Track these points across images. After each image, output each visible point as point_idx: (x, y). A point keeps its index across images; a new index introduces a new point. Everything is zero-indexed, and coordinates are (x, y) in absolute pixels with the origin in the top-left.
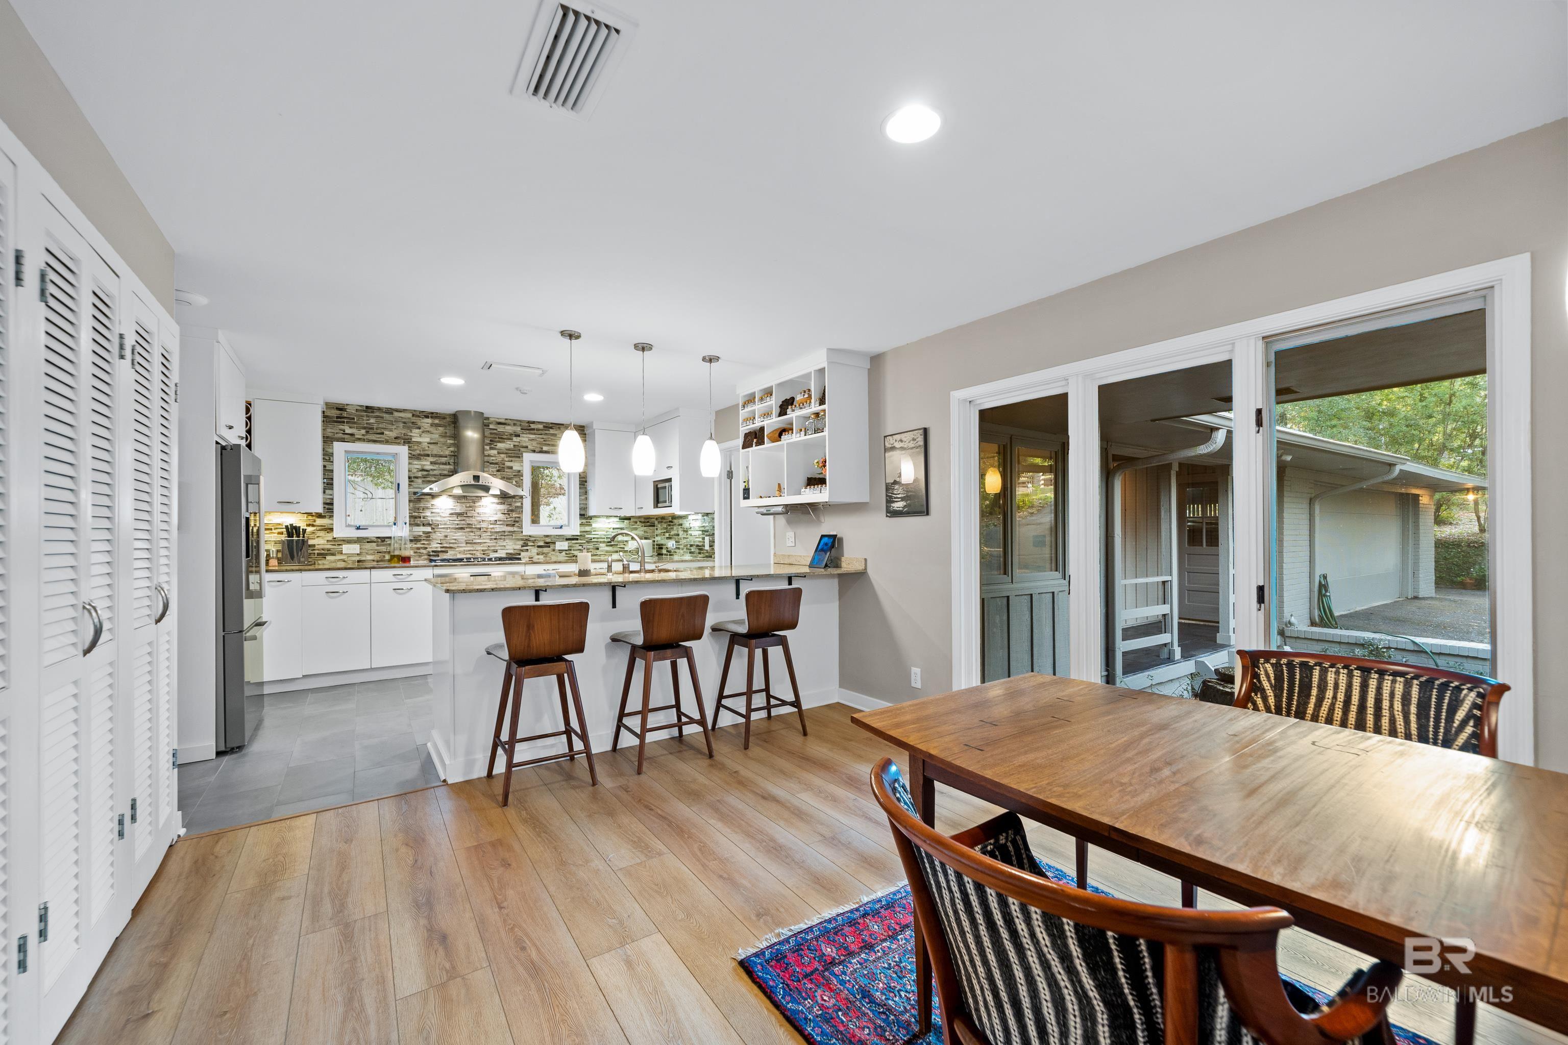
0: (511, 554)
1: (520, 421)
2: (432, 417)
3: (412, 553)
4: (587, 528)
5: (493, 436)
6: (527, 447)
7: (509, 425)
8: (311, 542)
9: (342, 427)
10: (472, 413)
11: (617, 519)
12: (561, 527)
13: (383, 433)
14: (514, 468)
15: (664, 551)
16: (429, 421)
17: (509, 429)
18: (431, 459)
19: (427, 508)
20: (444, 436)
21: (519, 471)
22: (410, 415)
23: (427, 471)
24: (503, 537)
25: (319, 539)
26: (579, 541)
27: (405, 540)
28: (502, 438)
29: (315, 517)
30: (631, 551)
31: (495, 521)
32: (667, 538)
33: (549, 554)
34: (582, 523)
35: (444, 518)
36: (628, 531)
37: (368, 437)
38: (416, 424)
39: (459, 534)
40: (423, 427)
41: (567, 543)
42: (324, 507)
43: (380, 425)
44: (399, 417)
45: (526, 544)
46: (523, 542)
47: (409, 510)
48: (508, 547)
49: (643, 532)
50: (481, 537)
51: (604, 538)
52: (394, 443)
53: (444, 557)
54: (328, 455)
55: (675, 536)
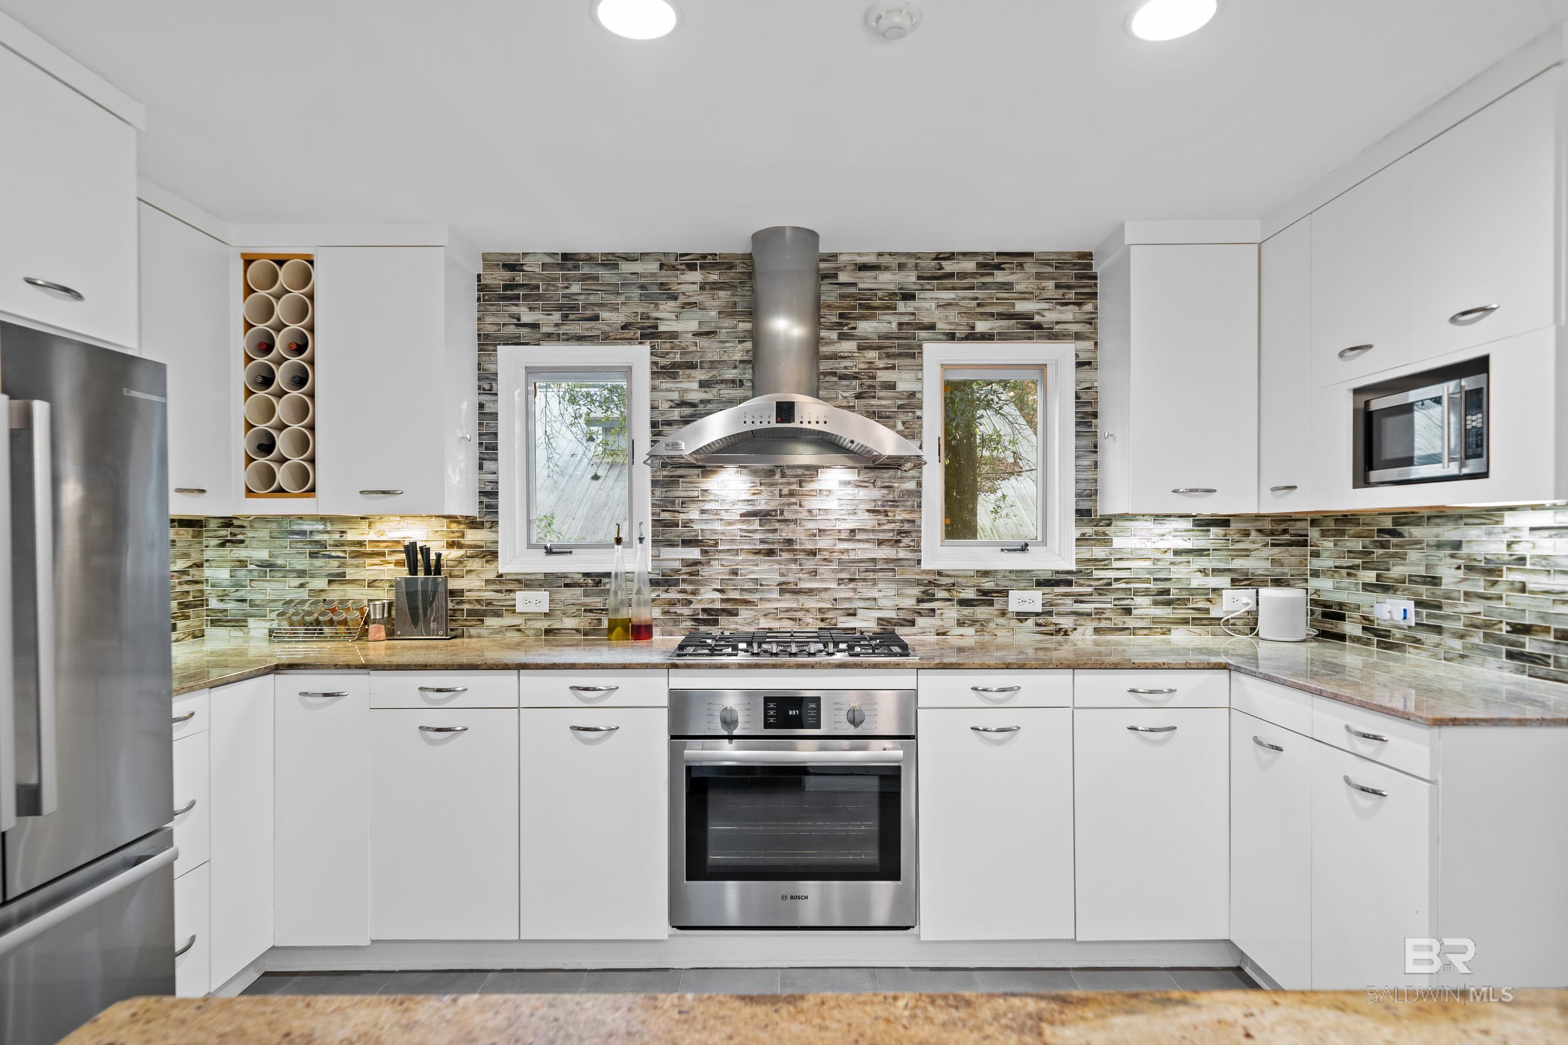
0: (888, 621)
1: (916, 256)
2: (703, 267)
3: (656, 613)
4: (1099, 552)
5: (845, 303)
6: (932, 327)
7: (887, 268)
8: (453, 584)
9: (514, 309)
10: (788, 233)
11: (1188, 524)
12: (1024, 548)
13: (596, 318)
14: (901, 387)
16: (696, 276)
17: (887, 280)
18: (700, 375)
19: (694, 500)
20: (729, 311)
21: (912, 394)
22: (654, 267)
23: (692, 405)
24: (871, 575)
25: (472, 576)
26: (1074, 589)
27: (639, 581)
28: (869, 307)
29: (462, 526)
30: (1231, 621)
31: (853, 531)
32: (1367, 587)
33: (991, 625)
34: (1083, 535)
35: (730, 524)
36: (1220, 560)
37: (568, 328)
38: (667, 287)
39: (764, 567)
40: (684, 293)
41: (1041, 592)
42: (481, 503)
43: (592, 297)
44: (632, 274)
45: (929, 595)
46: (922, 588)
47: (653, 505)
48: (882, 603)
49: (1268, 564)
50: (816, 575)
51: (1147, 581)
52: (620, 339)
53: (728, 625)
54: (488, 378)
55: (1411, 581)
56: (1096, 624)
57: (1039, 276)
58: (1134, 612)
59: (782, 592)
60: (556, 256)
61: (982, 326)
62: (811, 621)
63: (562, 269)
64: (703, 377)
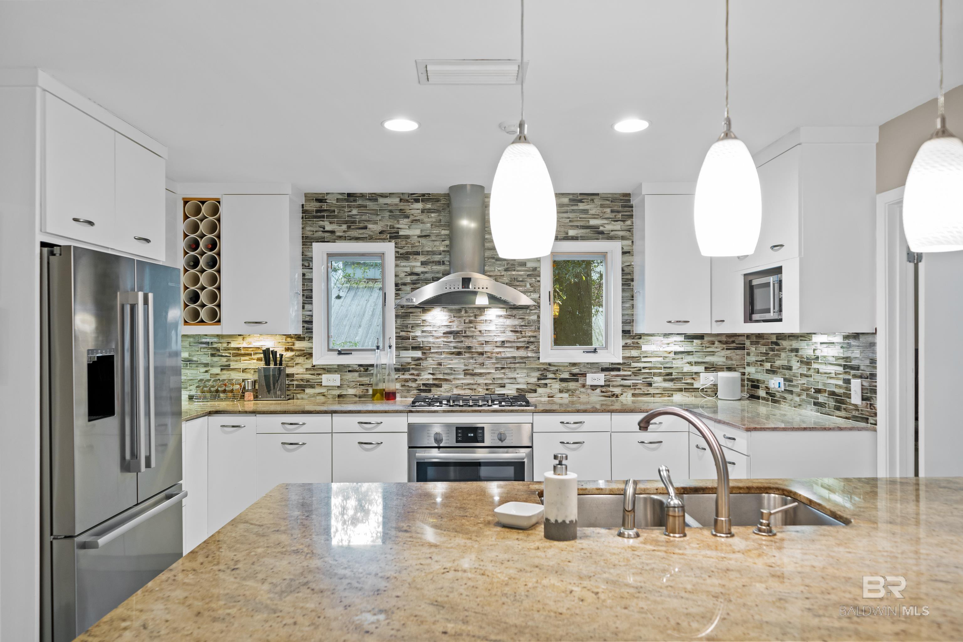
0: (522, 390)
2: (423, 201)
3: (398, 386)
4: (634, 353)
8: (289, 371)
9: (322, 223)
10: (468, 188)
11: (682, 338)
12: (595, 351)
13: (365, 228)
14: (529, 265)
15: (762, 393)
16: (420, 205)
18: (422, 258)
20: (437, 224)
21: (535, 269)
22: (397, 200)
23: (417, 274)
24: (513, 366)
25: (299, 366)
26: (622, 373)
27: (389, 368)
29: (293, 339)
30: (705, 390)
31: (503, 342)
32: (768, 371)
33: (578, 392)
34: (626, 344)
35: (437, 338)
36: (699, 357)
37: (350, 233)
38: (404, 211)
39: (455, 361)
40: (413, 215)
41: (603, 375)
42: (303, 327)
43: (363, 217)
44: (385, 204)
45: (544, 376)
46: (540, 372)
47: (396, 328)
48: (519, 380)
49: (724, 359)
50: (483, 366)
51: (660, 368)
52: (379, 239)
53: (436, 392)
54: (307, 260)
55: (783, 368)
56: (633, 392)
57: (602, 206)
58: (653, 385)
59: (466, 374)
60: (344, 195)
61: (572, 233)
62: (481, 390)
63: (347, 202)
64: (423, 260)
